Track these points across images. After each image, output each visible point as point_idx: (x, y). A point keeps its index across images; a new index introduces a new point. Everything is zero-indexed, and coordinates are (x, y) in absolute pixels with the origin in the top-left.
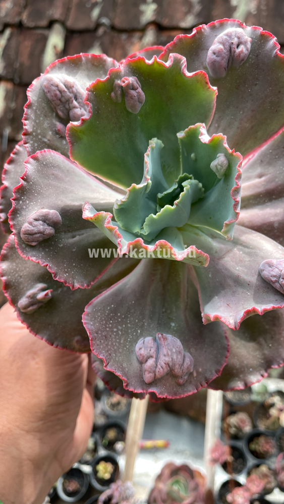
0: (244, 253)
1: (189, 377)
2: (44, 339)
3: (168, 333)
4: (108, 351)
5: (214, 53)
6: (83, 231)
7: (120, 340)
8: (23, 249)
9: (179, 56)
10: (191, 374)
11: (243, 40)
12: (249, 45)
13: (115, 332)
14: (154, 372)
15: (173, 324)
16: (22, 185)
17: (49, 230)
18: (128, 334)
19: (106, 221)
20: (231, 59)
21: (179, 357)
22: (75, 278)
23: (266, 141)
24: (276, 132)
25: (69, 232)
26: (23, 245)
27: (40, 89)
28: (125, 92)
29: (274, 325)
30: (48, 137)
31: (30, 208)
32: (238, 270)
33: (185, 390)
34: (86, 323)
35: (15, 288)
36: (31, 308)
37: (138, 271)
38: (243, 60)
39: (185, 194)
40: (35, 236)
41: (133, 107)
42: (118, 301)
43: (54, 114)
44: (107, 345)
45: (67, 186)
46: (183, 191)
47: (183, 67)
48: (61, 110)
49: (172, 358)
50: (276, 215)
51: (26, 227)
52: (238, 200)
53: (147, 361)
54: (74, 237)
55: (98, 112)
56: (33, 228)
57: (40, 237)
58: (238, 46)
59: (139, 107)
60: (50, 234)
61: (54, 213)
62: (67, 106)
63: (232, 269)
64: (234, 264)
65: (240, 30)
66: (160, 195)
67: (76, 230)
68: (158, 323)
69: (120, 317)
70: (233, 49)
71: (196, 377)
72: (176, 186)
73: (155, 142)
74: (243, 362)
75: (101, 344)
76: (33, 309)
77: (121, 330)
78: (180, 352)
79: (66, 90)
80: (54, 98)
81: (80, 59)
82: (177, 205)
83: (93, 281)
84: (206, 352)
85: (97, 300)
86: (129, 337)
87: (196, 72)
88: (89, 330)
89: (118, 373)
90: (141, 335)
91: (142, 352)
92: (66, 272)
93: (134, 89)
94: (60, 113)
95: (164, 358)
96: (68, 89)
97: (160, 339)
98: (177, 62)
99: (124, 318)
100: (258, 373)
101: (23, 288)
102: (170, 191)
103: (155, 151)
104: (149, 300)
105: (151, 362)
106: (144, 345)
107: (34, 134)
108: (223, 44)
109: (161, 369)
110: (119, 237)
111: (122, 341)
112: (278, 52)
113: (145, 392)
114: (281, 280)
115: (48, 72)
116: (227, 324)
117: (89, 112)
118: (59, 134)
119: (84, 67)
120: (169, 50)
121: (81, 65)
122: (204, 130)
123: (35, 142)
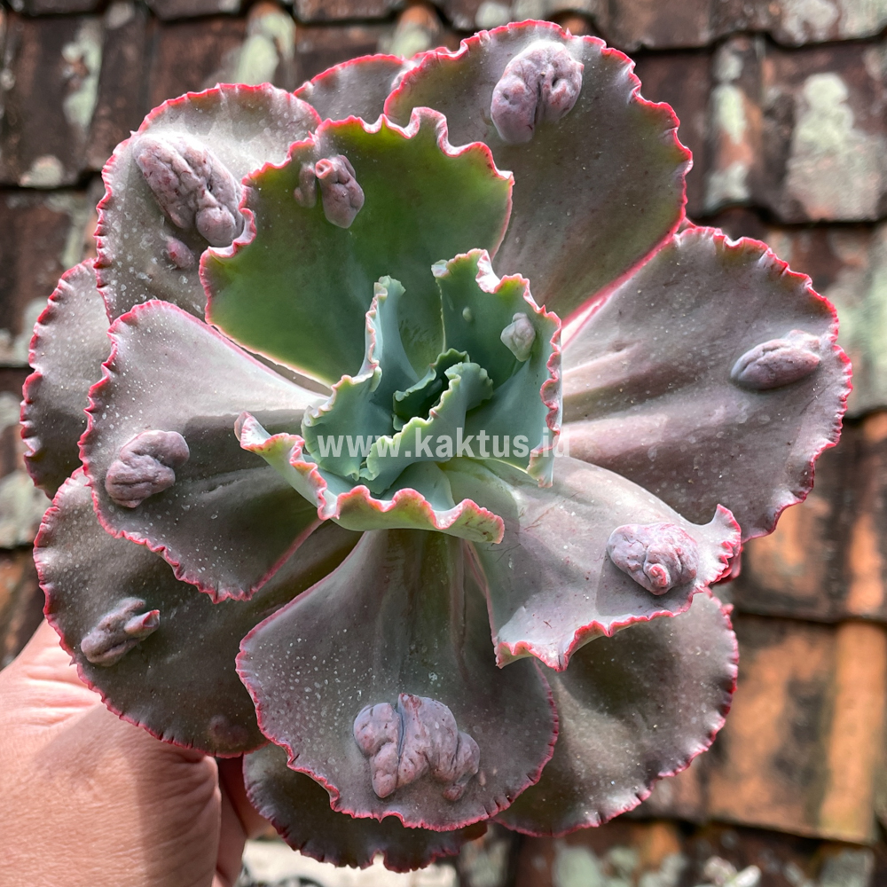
0: (579, 513)
1: (470, 783)
2: (141, 724)
3: (422, 694)
4: (294, 732)
5: (506, 96)
6: (230, 476)
7: (320, 711)
8: (109, 516)
9: (433, 113)
10: (475, 778)
11: (564, 70)
12: (578, 79)
13: (308, 694)
14: (396, 771)
15: (434, 677)
16: (108, 380)
17: (166, 475)
18: (335, 698)
19: (293, 453)
20: (541, 107)
21: (448, 739)
22: (219, 578)
23: (624, 273)
24: (646, 255)
25: (202, 478)
26: (111, 508)
27: (131, 167)
28: (322, 188)
30: (150, 271)
31: (123, 427)
32: (567, 551)
33: (463, 812)
34: (244, 675)
35: (72, 609)
36: (111, 653)
37: (355, 562)
38: (565, 109)
39: (452, 394)
40: (135, 487)
41: (341, 216)
42: (313, 630)
43: (163, 219)
44: (293, 720)
45: (194, 378)
46: (447, 388)
47: (440, 136)
48: (177, 212)
49: (433, 742)
50: (651, 432)
51: (117, 467)
52: (554, 406)
53: (379, 749)
54: (212, 488)
55: (267, 227)
56: (132, 471)
57: (146, 489)
58: (555, 82)
59: (352, 216)
60: (166, 483)
61: (174, 439)
62: (192, 204)
63: (554, 549)
64: (559, 537)
65: (558, 47)
66: (399, 396)
68: (402, 676)
69: (316, 663)
70: (544, 89)
71: (485, 786)
72: (433, 376)
73: (386, 286)
74: (595, 766)
75: (280, 717)
76: (117, 656)
77: (321, 691)
78: (449, 729)
79: (189, 169)
80: (164, 188)
81: (215, 97)
82: (435, 416)
83: (257, 584)
84: (506, 733)
85: (264, 628)
86: (338, 704)
87: (467, 146)
88: (254, 688)
89: (319, 776)
90: (365, 700)
91: (369, 731)
92: (201, 565)
93: (341, 181)
94: (176, 218)
95: (415, 741)
96: (194, 168)
97: (405, 706)
98: (428, 126)
99: (325, 666)
100: (628, 790)
101: (91, 608)
102: (420, 385)
103: (386, 304)
104: (379, 625)
105: (387, 752)
106: (373, 719)
107: (119, 264)
108: (523, 75)
109: (411, 765)
110: (319, 485)
111: (323, 714)
112: (640, 96)
113: (376, 816)
114: (647, 564)
115: (147, 128)
116: (544, 658)
117: (251, 230)
118: (173, 263)
119: (225, 113)
120: (411, 83)
121: (218, 110)
122: (485, 265)
123: (121, 281)
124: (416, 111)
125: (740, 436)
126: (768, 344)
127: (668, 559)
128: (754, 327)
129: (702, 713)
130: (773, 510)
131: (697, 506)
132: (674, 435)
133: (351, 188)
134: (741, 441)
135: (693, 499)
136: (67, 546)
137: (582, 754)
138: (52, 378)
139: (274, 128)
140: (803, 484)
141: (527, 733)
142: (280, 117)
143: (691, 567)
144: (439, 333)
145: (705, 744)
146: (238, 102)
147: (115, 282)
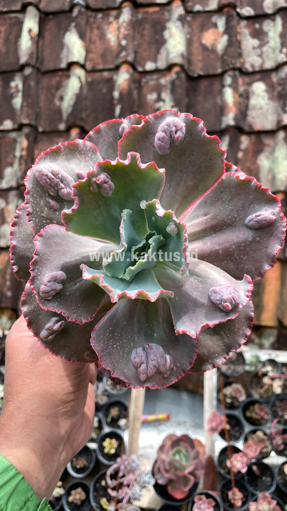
0: (198, 281)
1: (171, 371)
2: (63, 358)
3: (152, 342)
4: (112, 364)
5: (159, 140)
7: (119, 353)
8: (43, 303)
9: (135, 153)
10: (173, 369)
11: (179, 128)
12: (184, 130)
13: (115, 348)
14: (147, 373)
15: (156, 335)
16: (35, 259)
17: (59, 287)
18: (124, 348)
19: (100, 281)
20: (172, 142)
21: (162, 360)
22: (82, 316)
23: (206, 191)
25: (72, 281)
26: (43, 301)
27: (34, 178)
28: (99, 186)
31: (43, 272)
32: (195, 295)
33: (169, 380)
34: (94, 346)
35: (36, 324)
36: (50, 337)
38: (181, 141)
39: (152, 250)
40: (50, 293)
41: (107, 193)
42: (114, 324)
43: (47, 194)
44: (111, 359)
45: (65, 248)
46: (150, 248)
47: (138, 162)
48: (51, 192)
49: (158, 362)
50: (220, 244)
51: (43, 288)
53: (140, 366)
54: (76, 284)
55: (82, 201)
56: (48, 288)
57: (53, 293)
58: (176, 132)
59: (111, 193)
60: (60, 289)
61: (61, 274)
62: (56, 188)
63: (191, 294)
64: (192, 290)
65: (176, 119)
66: (134, 248)
67: (76, 279)
68: (145, 336)
70: (173, 136)
71: (176, 370)
72: (144, 242)
73: (126, 213)
74: (210, 350)
75: (107, 359)
76: (52, 338)
77: (119, 346)
78: (162, 356)
79: (54, 177)
80: (46, 184)
81: (59, 148)
83: (94, 313)
84: (181, 351)
85: (98, 326)
86: (125, 350)
87: (148, 164)
88: (97, 351)
89: (122, 378)
90: (134, 347)
91: (136, 360)
92: (75, 313)
93: (106, 183)
94: (52, 194)
95: (152, 362)
96: (55, 176)
97: (147, 349)
98: (134, 159)
99: (120, 336)
100: (222, 357)
101: (42, 323)
102: (140, 245)
103: (126, 221)
104: (136, 319)
105: (143, 366)
106: (137, 355)
107: (35, 212)
108: (165, 131)
109: (151, 370)
110: (110, 292)
111: (121, 354)
112: (206, 134)
114: (223, 303)
115: (37, 163)
116: (191, 335)
117: (77, 204)
118: (53, 209)
119: (63, 153)
120: (126, 136)
121: (61, 152)
122: (158, 206)
123: (36, 218)
124: (129, 154)
125: (249, 245)
126: (257, 214)
127: (230, 300)
128: (252, 206)
129: (243, 330)
130: (263, 271)
132: (227, 245)
133: (109, 185)
134: (250, 247)
135: (235, 267)
136: (31, 304)
137: (206, 347)
138: (19, 245)
139: (81, 154)
140: (272, 262)
142: (83, 150)
143: (238, 302)
145: (245, 340)
146: (67, 148)
147: (34, 219)
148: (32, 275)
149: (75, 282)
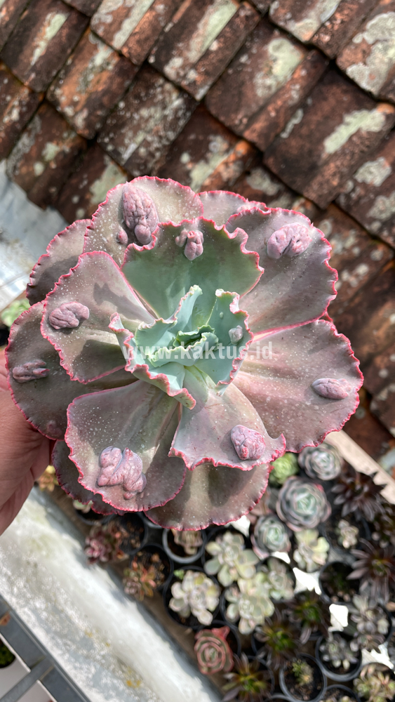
0: (228, 412)
1: (136, 495)
3: (135, 451)
4: (78, 444)
5: (277, 238)
6: (102, 332)
7: (92, 440)
9: (244, 233)
10: (140, 494)
11: (304, 238)
12: (308, 244)
13: (91, 431)
14: (110, 478)
15: (143, 446)
16: (70, 275)
17: (75, 322)
18: (101, 438)
19: (127, 339)
20: (288, 249)
21: (136, 475)
22: (77, 371)
25: (90, 328)
26: (48, 325)
27: (120, 195)
28: (188, 241)
29: (232, 486)
30: (108, 238)
31: (68, 296)
32: (216, 424)
33: (128, 504)
34: (69, 413)
35: (16, 354)
36: (23, 378)
37: (134, 386)
38: (297, 253)
39: (200, 344)
40: (61, 322)
41: (190, 254)
42: (105, 406)
43: (122, 221)
44: (79, 439)
46: (200, 340)
47: (243, 243)
48: (129, 221)
49: (129, 473)
50: (272, 391)
51: (58, 312)
52: (236, 369)
53: (107, 466)
54: (92, 333)
56: (63, 315)
57: (64, 324)
58: (298, 241)
59: (194, 256)
60: (73, 325)
62: (137, 220)
63: (211, 421)
64: (215, 417)
66: (181, 333)
67: (96, 329)
68: (131, 440)
69: (100, 420)
70: (293, 242)
71: (142, 498)
72: (196, 333)
73: (196, 290)
74: (190, 507)
75: (75, 436)
76: (25, 380)
77: (97, 432)
78: (138, 471)
79: (142, 207)
80: (129, 210)
83: (91, 379)
84: (160, 481)
85: (87, 397)
86: (101, 440)
87: (252, 251)
88: (70, 420)
89: (78, 466)
90: (112, 444)
91: (107, 457)
92: (73, 363)
93: (196, 242)
94: (128, 223)
95: (123, 470)
96: (144, 207)
97: (126, 454)
98: (239, 237)
99: (103, 423)
100: (198, 522)
101: (24, 357)
102: (190, 334)
105: (110, 469)
106: (111, 453)
107: (98, 230)
108: (287, 234)
109: (116, 478)
112: (327, 262)
113: (94, 491)
114: (243, 446)
115: (133, 183)
116: (186, 462)
117: (153, 245)
118: (119, 239)
119: (167, 191)
121: (164, 187)
122: (236, 301)
123: (95, 237)
124: (238, 229)
125: (304, 409)
126: (331, 380)
127: (251, 447)
128: (330, 370)
129: (240, 506)
131: (275, 428)
132: (280, 396)
133: (199, 247)
134: (304, 412)
135: (275, 424)
139: (183, 205)
140: (318, 440)
141: (168, 485)
142: (188, 202)
143: (259, 455)
144: (209, 315)
146: (174, 189)
147: (92, 237)
148: (55, 289)
149: (93, 331)
